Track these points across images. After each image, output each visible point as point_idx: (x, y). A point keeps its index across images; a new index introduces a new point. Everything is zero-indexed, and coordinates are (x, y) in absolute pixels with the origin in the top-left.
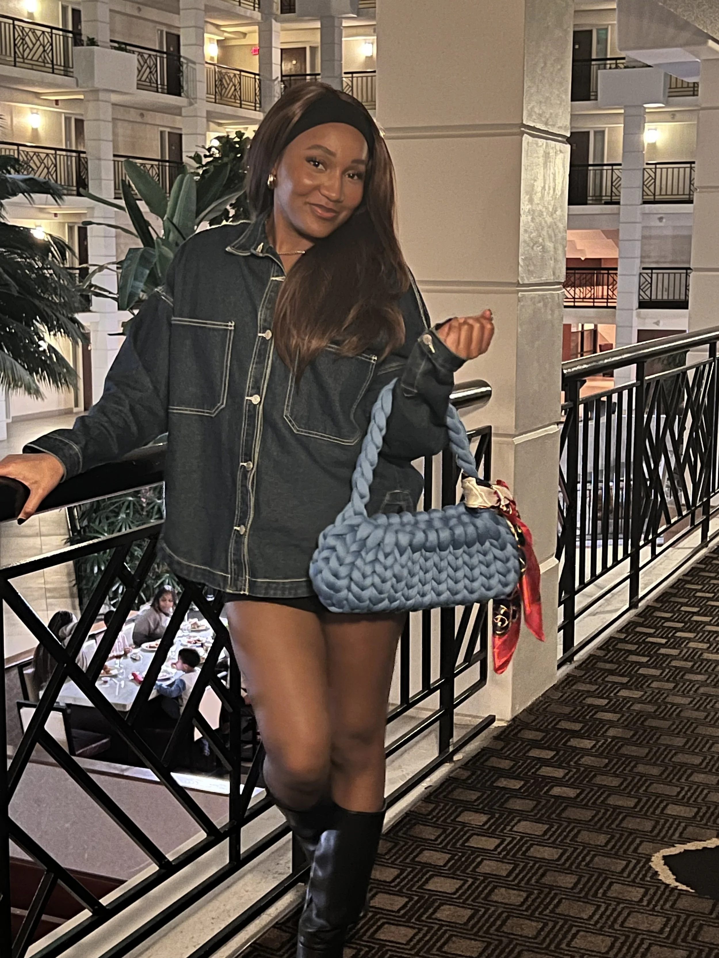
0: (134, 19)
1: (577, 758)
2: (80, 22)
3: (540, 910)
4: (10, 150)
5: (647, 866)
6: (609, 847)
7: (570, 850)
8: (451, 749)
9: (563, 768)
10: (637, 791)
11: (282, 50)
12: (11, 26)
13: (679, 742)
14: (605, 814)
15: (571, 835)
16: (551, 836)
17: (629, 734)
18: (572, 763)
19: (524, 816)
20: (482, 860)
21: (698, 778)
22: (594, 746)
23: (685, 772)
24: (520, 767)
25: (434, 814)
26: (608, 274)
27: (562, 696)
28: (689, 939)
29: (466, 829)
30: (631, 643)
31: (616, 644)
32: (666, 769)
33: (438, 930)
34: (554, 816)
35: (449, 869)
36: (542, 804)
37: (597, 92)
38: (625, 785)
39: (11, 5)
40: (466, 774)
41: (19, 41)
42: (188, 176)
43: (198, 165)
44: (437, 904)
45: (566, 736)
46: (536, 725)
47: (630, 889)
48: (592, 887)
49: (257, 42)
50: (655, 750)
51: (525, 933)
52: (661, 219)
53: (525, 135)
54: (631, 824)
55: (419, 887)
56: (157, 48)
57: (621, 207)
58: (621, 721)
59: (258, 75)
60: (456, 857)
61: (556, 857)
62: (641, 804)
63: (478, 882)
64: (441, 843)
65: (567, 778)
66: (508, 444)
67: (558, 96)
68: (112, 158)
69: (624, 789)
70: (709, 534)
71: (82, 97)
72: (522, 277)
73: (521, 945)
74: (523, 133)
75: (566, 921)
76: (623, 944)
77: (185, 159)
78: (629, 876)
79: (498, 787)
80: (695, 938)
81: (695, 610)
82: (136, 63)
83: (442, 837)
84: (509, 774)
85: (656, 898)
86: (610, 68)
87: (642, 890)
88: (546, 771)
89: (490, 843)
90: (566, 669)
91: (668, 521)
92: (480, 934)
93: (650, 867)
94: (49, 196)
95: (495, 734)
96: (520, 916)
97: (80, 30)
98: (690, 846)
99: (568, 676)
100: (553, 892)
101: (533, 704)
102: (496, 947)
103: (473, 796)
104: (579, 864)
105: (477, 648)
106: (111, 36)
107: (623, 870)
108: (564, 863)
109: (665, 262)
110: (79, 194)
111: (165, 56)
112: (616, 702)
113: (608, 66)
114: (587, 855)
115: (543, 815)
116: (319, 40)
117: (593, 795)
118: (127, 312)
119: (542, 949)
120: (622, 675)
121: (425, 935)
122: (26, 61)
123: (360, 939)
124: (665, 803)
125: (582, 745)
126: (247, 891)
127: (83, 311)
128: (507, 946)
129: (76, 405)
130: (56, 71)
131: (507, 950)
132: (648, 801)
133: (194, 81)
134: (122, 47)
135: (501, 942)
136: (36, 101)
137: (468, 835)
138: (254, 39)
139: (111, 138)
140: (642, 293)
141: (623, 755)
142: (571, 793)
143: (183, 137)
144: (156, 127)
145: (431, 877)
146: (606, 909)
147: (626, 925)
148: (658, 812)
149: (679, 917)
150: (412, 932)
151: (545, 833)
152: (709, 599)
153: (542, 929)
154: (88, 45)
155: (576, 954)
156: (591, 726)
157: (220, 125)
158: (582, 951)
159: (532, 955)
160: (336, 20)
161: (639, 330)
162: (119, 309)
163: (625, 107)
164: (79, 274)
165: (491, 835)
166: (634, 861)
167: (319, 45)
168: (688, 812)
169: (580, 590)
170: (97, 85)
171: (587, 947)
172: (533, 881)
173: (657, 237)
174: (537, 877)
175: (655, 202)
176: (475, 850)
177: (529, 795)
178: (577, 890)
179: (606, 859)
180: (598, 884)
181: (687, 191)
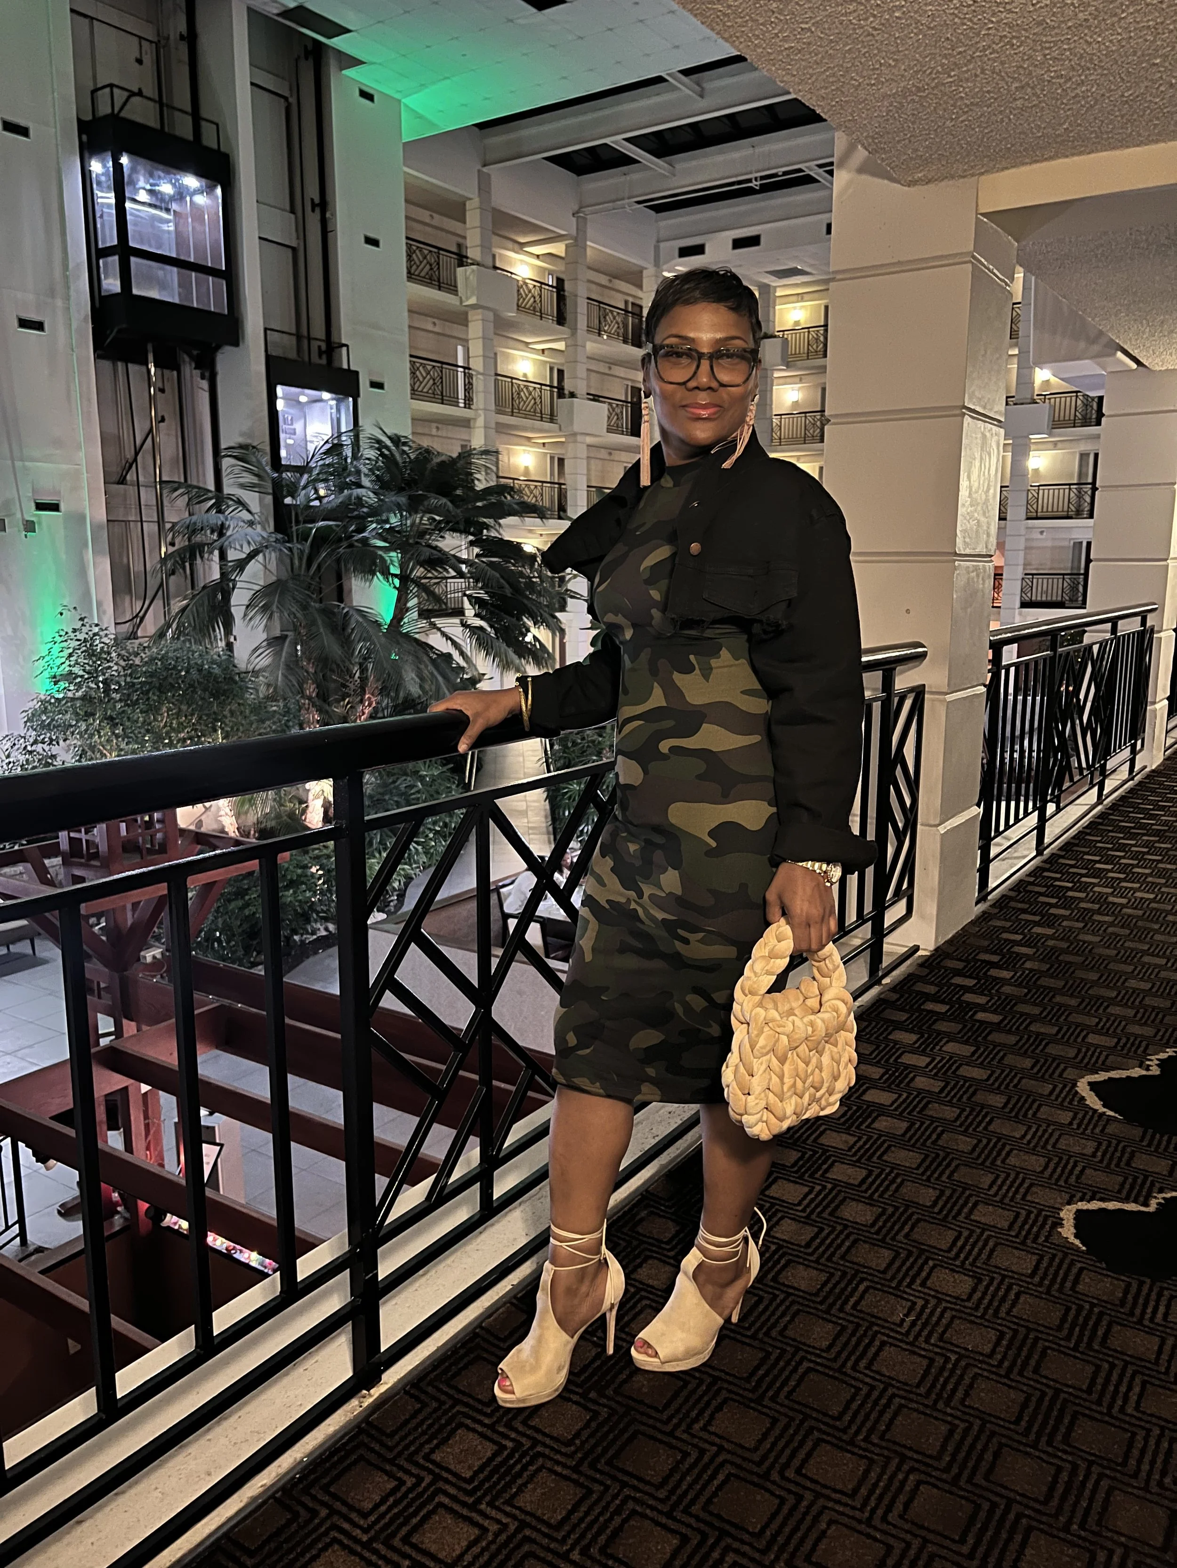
0: (606, 377)
1: (997, 987)
2: (563, 379)
3: (973, 1126)
4: (507, 482)
5: (1073, 1091)
6: (1035, 1071)
7: (998, 1072)
8: (880, 974)
9: (985, 995)
10: (1057, 1020)
12: (510, 384)
13: (1094, 976)
14: (1028, 1039)
15: (998, 1058)
16: (979, 1057)
17: (1045, 967)
18: (993, 991)
19: (951, 1038)
20: (915, 1076)
21: (1115, 1010)
22: (1013, 977)
23: (1102, 1004)
24: (944, 993)
25: (867, 1030)
27: (979, 931)
28: (1122, 1164)
29: (898, 1046)
30: (1040, 886)
31: (1026, 887)
32: (1083, 1001)
33: (878, 1139)
34: (980, 1039)
35: (884, 1083)
36: (969, 1027)
38: (1045, 1013)
39: (510, 367)
40: (895, 996)
41: (515, 396)
44: (874, 1115)
45: (986, 966)
46: (957, 955)
47: (1059, 1112)
48: (1021, 1107)
50: (1071, 982)
51: (961, 1147)
52: (1042, 533)
53: (966, 416)
54: (1053, 1049)
55: (858, 1098)
56: (623, 399)
57: (1008, 522)
58: (1037, 955)
60: (890, 1072)
61: (985, 1077)
62: (1063, 1032)
63: (912, 1096)
64: (875, 1058)
65: (990, 1004)
66: (940, 701)
68: (586, 488)
69: (1045, 1017)
70: (1105, 792)
71: (563, 440)
73: (957, 1159)
74: (964, 414)
75: (999, 1139)
76: (1057, 1164)
78: (1056, 1099)
79: (925, 1010)
80: (1128, 1164)
81: (1098, 858)
82: (606, 412)
83: (875, 1053)
84: (935, 998)
85: (1085, 1122)
87: (1071, 1114)
88: (968, 997)
89: (922, 1061)
90: (982, 907)
91: (1071, 779)
92: (917, 1146)
93: (1077, 1092)
94: (537, 518)
95: (920, 961)
96: (955, 1131)
97: (563, 386)
98: (1114, 1074)
99: (984, 913)
100: (985, 1110)
101: (954, 936)
102: (934, 1160)
103: (902, 1016)
104: (1008, 1085)
105: (905, 886)
106: (587, 389)
107: (1051, 1093)
108: (993, 1084)
109: (1044, 569)
110: (560, 518)
111: (629, 405)
112: (1030, 938)
114: (1014, 1077)
115: (969, 1038)
117: (1016, 1022)
120: (1034, 914)
121: (865, 1143)
122: (521, 411)
123: (804, 1142)
124: (1085, 1032)
125: (1001, 976)
127: (561, 610)
128: (944, 1159)
130: (544, 419)
132: (1068, 1029)
134: (596, 398)
136: (528, 443)
137: (900, 1052)
139: (585, 472)
140: (1023, 595)
141: (1041, 986)
142: (995, 1018)
145: (868, 1089)
146: (1037, 1130)
147: (1059, 1146)
148: (1079, 1040)
149: (1110, 1143)
150: (852, 1140)
151: (973, 1054)
152: (1109, 849)
153: (976, 1146)
154: (569, 397)
156: (1009, 959)
160: (769, 373)
163: (1013, 439)
165: (923, 1053)
166: (1061, 1086)
168: (1109, 1042)
169: (995, 837)
170: (576, 428)
172: (965, 1099)
173: (1038, 548)
174: (968, 1095)
175: (1037, 518)
176: (907, 1067)
177: (955, 1018)
178: (1007, 1110)
179: (1033, 1082)
180: (1027, 1105)
181: (1066, 509)
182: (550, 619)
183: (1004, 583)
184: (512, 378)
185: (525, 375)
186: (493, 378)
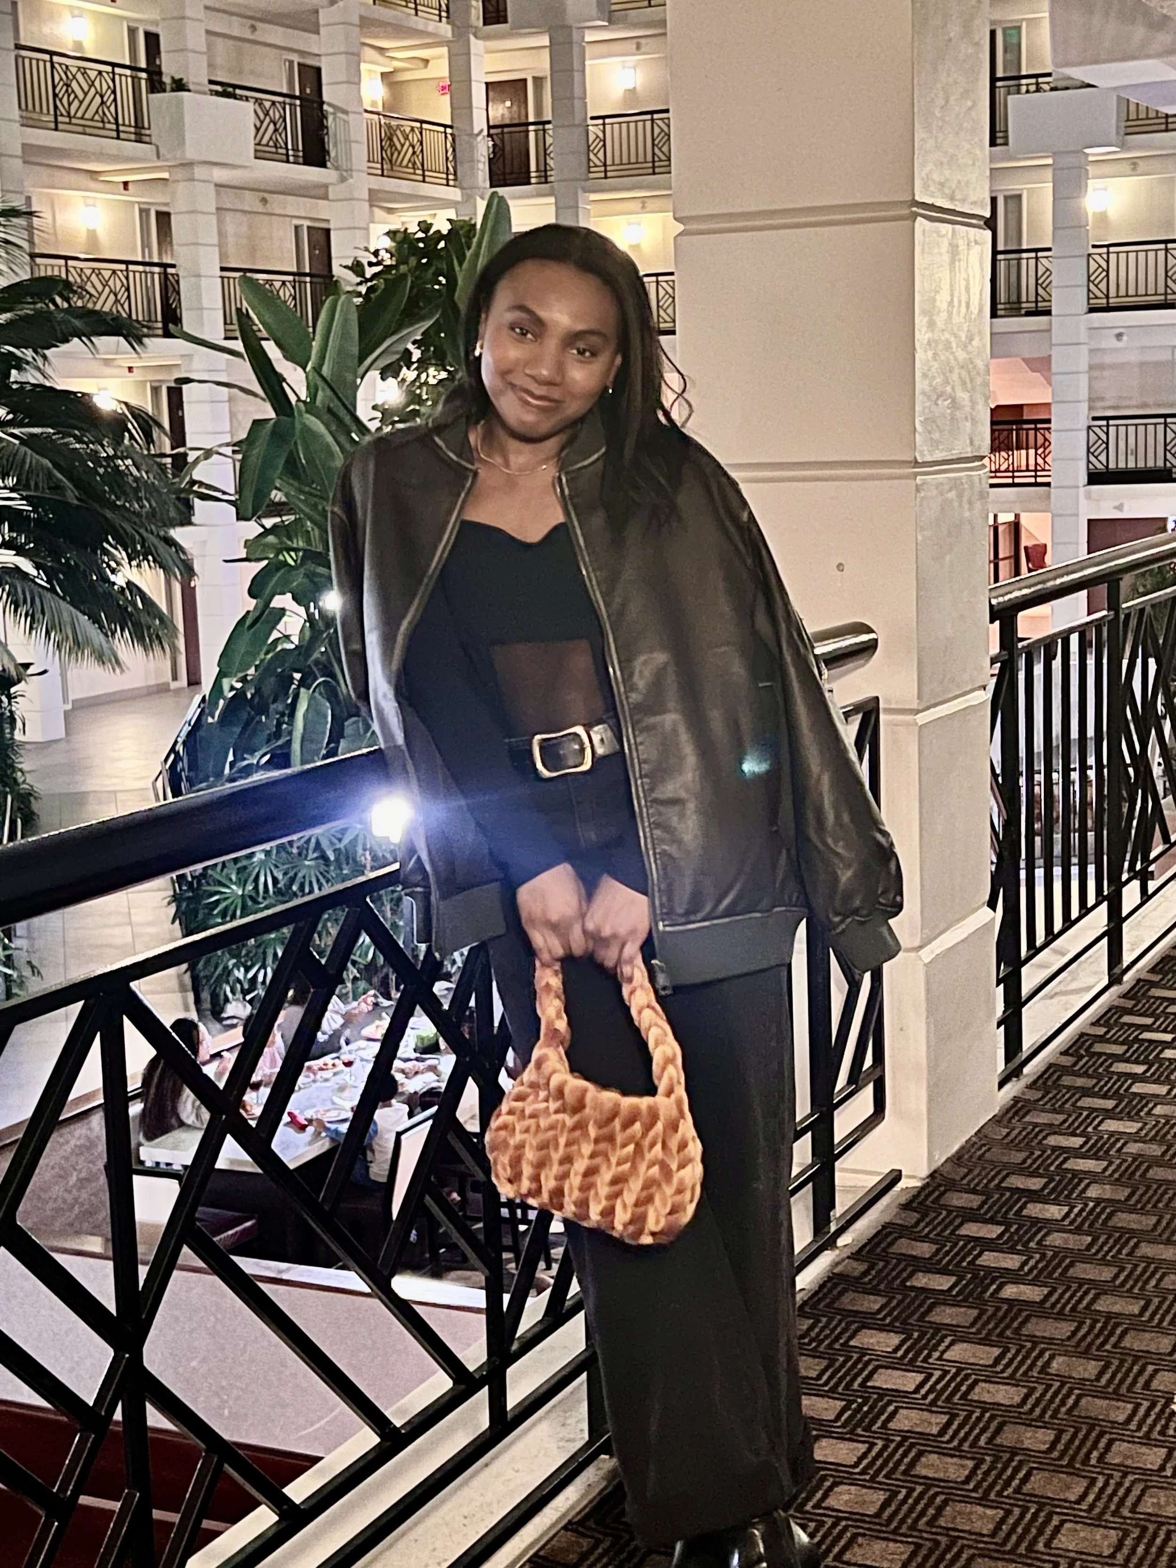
0: (247, 46)
1: (1039, 1236)
2: (158, 52)
3: (998, 1488)
4: (53, 266)
5: (1168, 1411)
6: (1103, 1381)
7: (1040, 1388)
8: (833, 1227)
9: (1018, 1253)
10: (1143, 1288)
11: (487, 84)
12: (48, 65)
14: (1092, 1327)
15: (1040, 1363)
16: (1007, 1366)
17: (1122, 1194)
18: (1032, 1245)
19: (960, 1335)
20: (897, 1409)
22: (1067, 1215)
24: (947, 1253)
25: (813, 1334)
26: (1036, 429)
27: (1008, 1134)
29: (866, 1358)
30: (1115, 1042)
31: (1091, 1046)
33: (834, 1525)
34: (1008, 1333)
35: (843, 1426)
36: (990, 1313)
37: (1006, 131)
38: (1122, 1278)
39: (46, 30)
40: (862, 1267)
41: (61, 90)
42: (343, 297)
43: (359, 279)
44: (827, 1484)
45: (1019, 1200)
46: (968, 1184)
47: (1144, 1449)
48: (1079, 1448)
49: (446, 73)
50: (1167, 1218)
51: (978, 1526)
52: (1119, 336)
53: (919, 218)
54: (1136, 1342)
56: (285, 91)
57: (1053, 319)
58: (1107, 1173)
59: (451, 127)
60: (854, 1406)
61: (1017, 1399)
62: (1152, 1308)
63: (893, 1445)
64: (826, 1383)
65: (1026, 1269)
66: (907, 724)
67: (970, 152)
68: (218, 273)
69: (1123, 1284)
71: (166, 175)
72: (921, 452)
73: (970, 1547)
74: (915, 215)
75: (1041, 1506)
76: (1138, 1540)
77: (337, 270)
78: (1139, 1428)
79: (913, 1288)
82: (251, 119)
83: (828, 1374)
84: (930, 1266)
86: (1028, 92)
87: (1163, 1451)
88: (989, 1259)
89: (908, 1381)
90: (1013, 1089)
91: (1166, 839)
92: (901, 1531)
93: (1173, 1413)
94: (121, 339)
95: (903, 1200)
96: (966, 1499)
97: (160, 66)
99: (1016, 1100)
100: (1017, 1458)
101: (962, 1149)
102: (931, 1551)
103: (873, 1303)
104: (1057, 1411)
105: (868, 1061)
106: (209, 73)
107: (1129, 1419)
108: (1032, 1410)
109: (1128, 407)
110: (167, 334)
111: (298, 102)
112: (1097, 1142)
113: (1024, 89)
114: (1068, 1396)
115: (990, 1333)
116: (547, 65)
117: (1071, 1297)
118: (252, 523)
119: (1004, 1552)
120: (1105, 1097)
122: (74, 121)
125: (1048, 1215)
126: (517, 1471)
127: (182, 524)
128: (948, 1548)
129: (175, 678)
130: (122, 135)
131: (948, 1556)
132: (1161, 1303)
133: (349, 142)
134: (228, 91)
135: (937, 1543)
136: (93, 185)
137: (870, 1368)
138: (440, 68)
139: (215, 240)
140: (1092, 458)
141: (1116, 1229)
142: (1033, 1293)
143: (332, 233)
144: (288, 219)
146: (1106, 1484)
147: (1141, 1508)
151: (997, 1361)
153: (1003, 1521)
154: (173, 90)
155: (1061, 1561)
156: (1060, 1182)
157: (390, 211)
158: (1072, 1555)
159: (992, 1564)
160: (575, 32)
161: (1089, 521)
162: (239, 518)
163: (1055, 155)
164: (172, 464)
165: (911, 1367)
166: (1146, 1404)
167: (548, 73)
169: (1029, 959)
170: (191, 154)
171: (1079, 1548)
172: (982, 1442)
173: (1112, 366)
174: (988, 1434)
175: (1108, 309)
176: (883, 1393)
177: (965, 1300)
178: (1055, 1454)
179: (1098, 1402)
180: (1089, 1444)
181: (1161, 290)
182: (162, 547)
183: (1053, 437)
184: (52, 53)
185: (79, 45)
186: (12, 55)
